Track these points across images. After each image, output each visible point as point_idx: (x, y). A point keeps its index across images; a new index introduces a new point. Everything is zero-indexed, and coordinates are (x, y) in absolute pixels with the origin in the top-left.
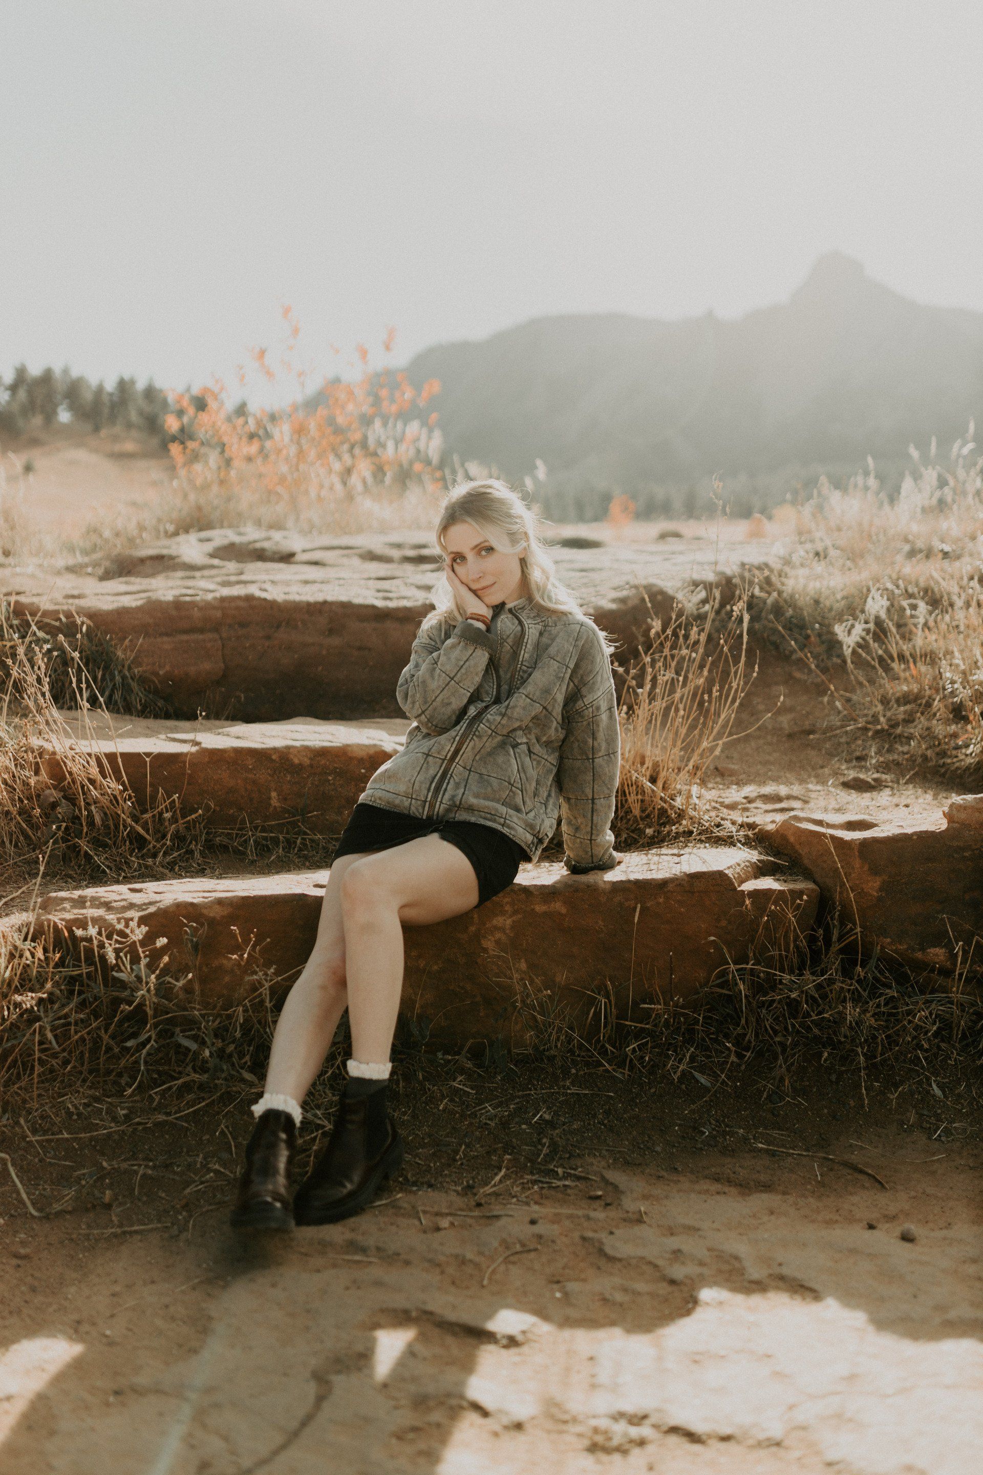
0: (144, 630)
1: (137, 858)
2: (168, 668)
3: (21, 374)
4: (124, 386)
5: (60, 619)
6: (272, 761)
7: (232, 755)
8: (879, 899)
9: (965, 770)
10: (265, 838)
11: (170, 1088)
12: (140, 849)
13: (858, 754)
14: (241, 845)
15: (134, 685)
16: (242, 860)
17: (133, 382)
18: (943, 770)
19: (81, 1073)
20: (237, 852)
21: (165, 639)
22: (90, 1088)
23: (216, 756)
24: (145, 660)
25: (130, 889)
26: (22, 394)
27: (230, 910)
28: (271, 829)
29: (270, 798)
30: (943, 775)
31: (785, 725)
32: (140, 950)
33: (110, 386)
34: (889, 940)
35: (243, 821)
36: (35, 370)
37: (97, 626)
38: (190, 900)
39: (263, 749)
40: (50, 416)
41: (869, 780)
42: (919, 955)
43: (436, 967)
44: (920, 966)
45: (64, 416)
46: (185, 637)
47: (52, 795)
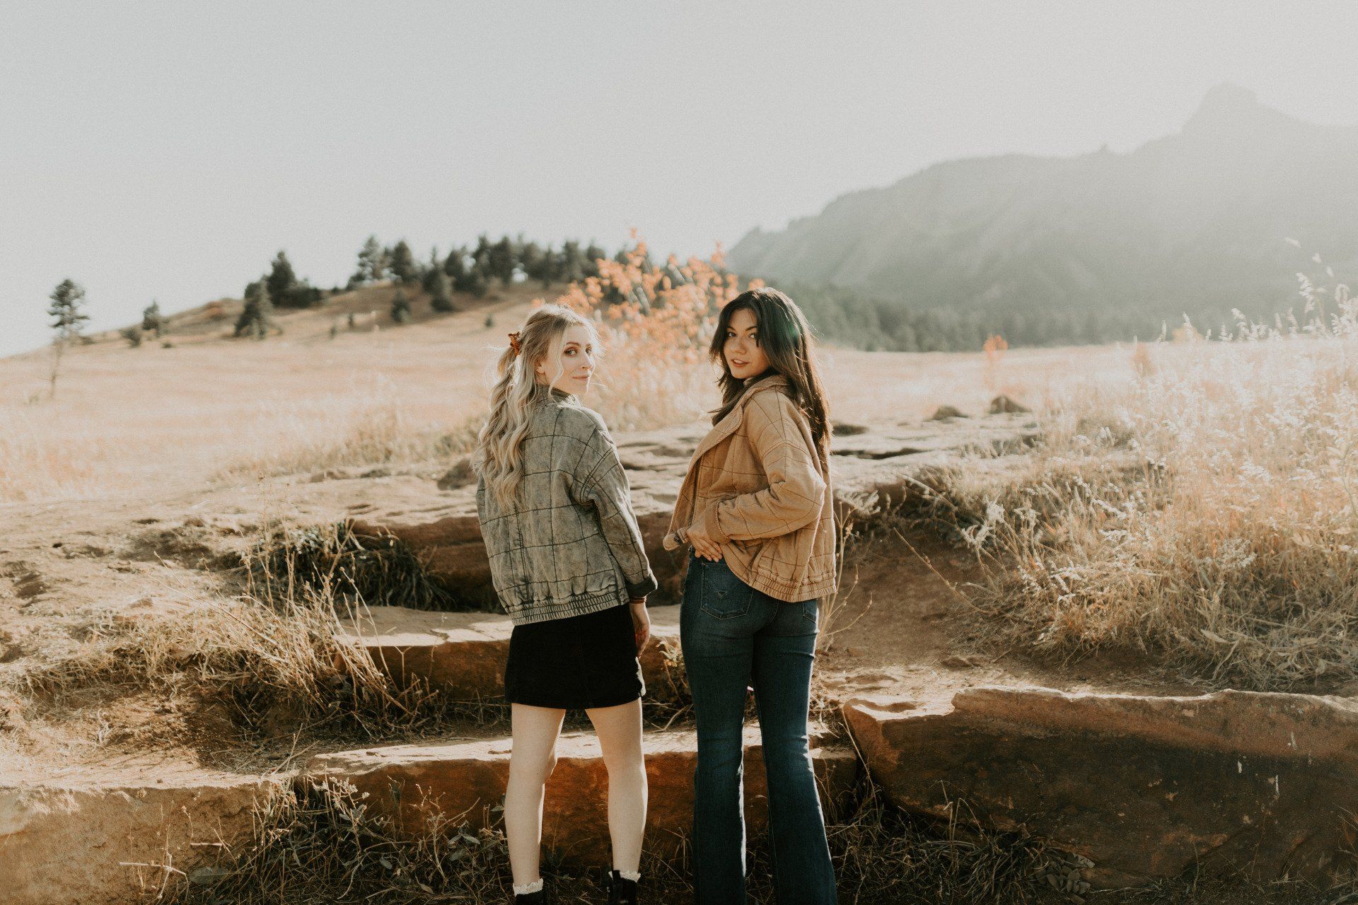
0: (439, 541)
1: (396, 724)
2: (455, 569)
3: (483, 241)
4: (570, 248)
5: (378, 535)
6: (497, 651)
7: (468, 647)
8: (899, 767)
9: (1046, 651)
10: (492, 708)
11: (380, 895)
12: (399, 717)
13: (970, 635)
14: (474, 713)
15: (426, 583)
16: (473, 725)
17: (576, 245)
18: (1030, 650)
19: (320, 882)
20: (469, 717)
21: (453, 547)
22: (326, 893)
23: (456, 648)
24: (438, 564)
25: (367, 753)
26: (484, 259)
27: (424, 770)
28: (496, 701)
29: (495, 678)
30: (1030, 655)
31: (924, 610)
32: (352, 801)
33: (558, 249)
34: (907, 798)
35: (476, 696)
36: (494, 239)
37: (403, 540)
38: (398, 763)
39: (490, 642)
40: (506, 276)
41: (964, 659)
42: (928, 810)
43: (568, 813)
44: (932, 818)
45: (519, 276)
46: (469, 545)
47: (338, 679)
